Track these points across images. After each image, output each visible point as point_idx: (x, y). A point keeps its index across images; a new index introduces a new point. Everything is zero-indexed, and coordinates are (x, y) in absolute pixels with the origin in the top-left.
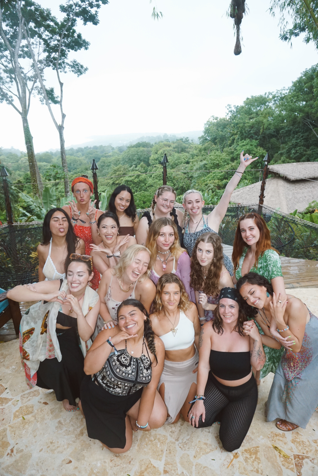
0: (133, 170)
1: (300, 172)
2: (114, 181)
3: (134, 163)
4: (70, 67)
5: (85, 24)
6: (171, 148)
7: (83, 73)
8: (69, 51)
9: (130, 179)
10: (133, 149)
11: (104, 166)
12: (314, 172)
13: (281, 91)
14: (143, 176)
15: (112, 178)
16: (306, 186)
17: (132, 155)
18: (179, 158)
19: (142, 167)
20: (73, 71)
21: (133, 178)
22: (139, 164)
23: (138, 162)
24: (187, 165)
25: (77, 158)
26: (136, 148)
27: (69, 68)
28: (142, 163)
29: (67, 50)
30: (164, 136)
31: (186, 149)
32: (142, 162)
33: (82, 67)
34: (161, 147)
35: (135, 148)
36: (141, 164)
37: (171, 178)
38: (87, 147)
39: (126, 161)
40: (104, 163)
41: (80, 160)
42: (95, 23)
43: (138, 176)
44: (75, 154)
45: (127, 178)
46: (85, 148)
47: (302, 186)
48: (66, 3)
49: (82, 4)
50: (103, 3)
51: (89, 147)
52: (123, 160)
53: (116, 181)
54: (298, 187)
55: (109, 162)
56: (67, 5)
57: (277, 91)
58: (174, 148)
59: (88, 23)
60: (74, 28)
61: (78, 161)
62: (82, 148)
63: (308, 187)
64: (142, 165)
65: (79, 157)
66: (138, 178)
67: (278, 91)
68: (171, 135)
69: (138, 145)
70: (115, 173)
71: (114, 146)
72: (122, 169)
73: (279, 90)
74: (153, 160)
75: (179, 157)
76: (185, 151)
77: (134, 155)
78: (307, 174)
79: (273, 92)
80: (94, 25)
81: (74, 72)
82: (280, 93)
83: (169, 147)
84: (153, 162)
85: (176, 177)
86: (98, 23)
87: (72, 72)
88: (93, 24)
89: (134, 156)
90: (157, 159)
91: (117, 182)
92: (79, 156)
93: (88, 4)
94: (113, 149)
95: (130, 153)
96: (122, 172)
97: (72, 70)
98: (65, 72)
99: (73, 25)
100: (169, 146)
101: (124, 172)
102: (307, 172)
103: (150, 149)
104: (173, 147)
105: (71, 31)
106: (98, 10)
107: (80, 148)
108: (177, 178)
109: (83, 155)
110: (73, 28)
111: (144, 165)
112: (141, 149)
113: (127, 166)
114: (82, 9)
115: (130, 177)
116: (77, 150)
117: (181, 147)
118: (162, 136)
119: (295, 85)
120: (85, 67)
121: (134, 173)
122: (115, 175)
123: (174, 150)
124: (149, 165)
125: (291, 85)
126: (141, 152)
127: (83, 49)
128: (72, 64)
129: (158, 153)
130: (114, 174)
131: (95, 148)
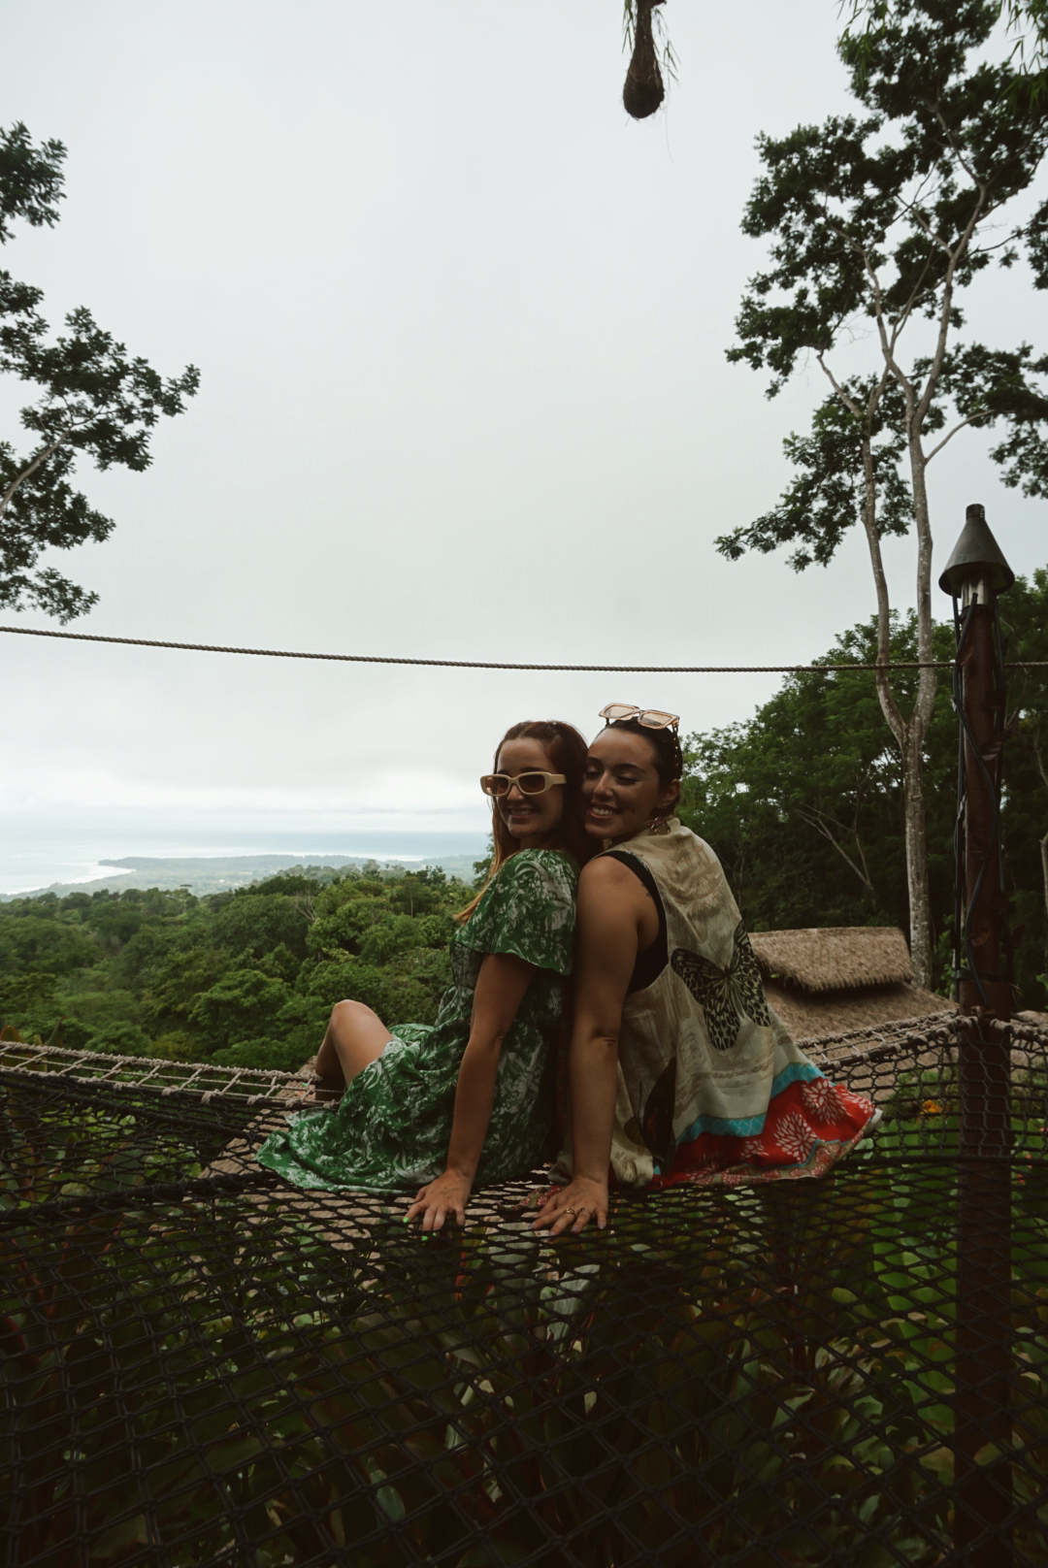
0: (243, 965)
1: (837, 963)
2: (171, 1004)
3: (255, 943)
4: (35, 594)
5: (103, 466)
6: (381, 900)
7: (81, 613)
8: (43, 548)
9: (228, 995)
10: (254, 899)
11: (147, 953)
12: (884, 962)
13: (727, 734)
14: (276, 986)
15: (163, 992)
16: (865, 1013)
17: (250, 917)
18: (407, 931)
19: (279, 957)
20: (44, 606)
21: (237, 992)
22: (271, 950)
23: (266, 942)
24: (432, 953)
25: (59, 926)
26: (266, 894)
27: (30, 596)
28: (281, 947)
29: (35, 545)
30: (366, 867)
31: (432, 905)
32: (283, 944)
33: (77, 592)
34: (348, 895)
35: (262, 896)
36: (277, 949)
37: (375, 997)
38: (105, 892)
39: (225, 938)
40: (152, 942)
41: (69, 933)
42: (139, 464)
43: (259, 985)
44: (57, 914)
45: (216, 993)
46: (97, 895)
47: (853, 1014)
48: (42, 401)
49: (96, 410)
50: (165, 411)
51: (111, 892)
52: (214, 935)
53: (176, 1004)
54: (839, 1017)
55: (168, 941)
56: (45, 408)
57: (714, 732)
58: (393, 900)
59: (114, 465)
60: (65, 479)
61: (60, 937)
62: (84, 895)
63: (874, 1018)
64: (280, 951)
65: (69, 923)
66: (255, 995)
67: (718, 731)
68: (388, 866)
69: (275, 886)
70: (178, 976)
71: (199, 891)
72: (204, 962)
73: (721, 729)
74: (318, 933)
75: (408, 926)
76: (429, 911)
77: (256, 919)
78: (864, 968)
79: (703, 734)
80: (133, 471)
81: (48, 608)
82: (727, 738)
83: (376, 895)
84: (319, 939)
85: (394, 993)
86: (148, 463)
87: (39, 608)
88: (131, 467)
89: (255, 921)
90: (332, 933)
91: (181, 1007)
92: (69, 919)
93: (118, 411)
94: (193, 902)
95: (245, 910)
96: (200, 971)
97: (41, 601)
98: (19, 609)
99: (61, 468)
100: (378, 892)
101: (209, 972)
102: (863, 961)
103: (309, 900)
104: (389, 896)
105: (56, 488)
106: (149, 429)
107: (78, 894)
108: (396, 998)
109: (85, 918)
110: (61, 479)
111: (288, 954)
112: (280, 898)
113: (224, 952)
114: (94, 425)
115: (229, 988)
116: (66, 900)
117: (415, 899)
118: (361, 869)
119: (765, 714)
120: (87, 592)
121: (243, 976)
122: (175, 981)
123: (392, 906)
124: (302, 953)
125: (753, 716)
126: (280, 907)
127: (90, 540)
128: (43, 584)
129: (339, 911)
130: (170, 977)
131: (132, 895)
